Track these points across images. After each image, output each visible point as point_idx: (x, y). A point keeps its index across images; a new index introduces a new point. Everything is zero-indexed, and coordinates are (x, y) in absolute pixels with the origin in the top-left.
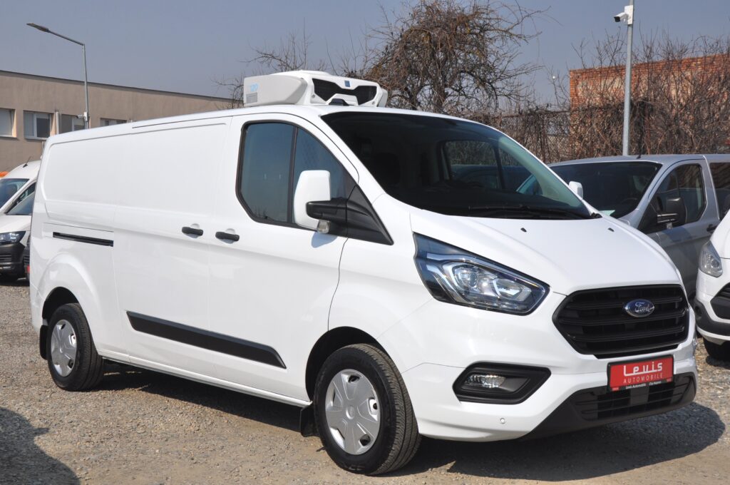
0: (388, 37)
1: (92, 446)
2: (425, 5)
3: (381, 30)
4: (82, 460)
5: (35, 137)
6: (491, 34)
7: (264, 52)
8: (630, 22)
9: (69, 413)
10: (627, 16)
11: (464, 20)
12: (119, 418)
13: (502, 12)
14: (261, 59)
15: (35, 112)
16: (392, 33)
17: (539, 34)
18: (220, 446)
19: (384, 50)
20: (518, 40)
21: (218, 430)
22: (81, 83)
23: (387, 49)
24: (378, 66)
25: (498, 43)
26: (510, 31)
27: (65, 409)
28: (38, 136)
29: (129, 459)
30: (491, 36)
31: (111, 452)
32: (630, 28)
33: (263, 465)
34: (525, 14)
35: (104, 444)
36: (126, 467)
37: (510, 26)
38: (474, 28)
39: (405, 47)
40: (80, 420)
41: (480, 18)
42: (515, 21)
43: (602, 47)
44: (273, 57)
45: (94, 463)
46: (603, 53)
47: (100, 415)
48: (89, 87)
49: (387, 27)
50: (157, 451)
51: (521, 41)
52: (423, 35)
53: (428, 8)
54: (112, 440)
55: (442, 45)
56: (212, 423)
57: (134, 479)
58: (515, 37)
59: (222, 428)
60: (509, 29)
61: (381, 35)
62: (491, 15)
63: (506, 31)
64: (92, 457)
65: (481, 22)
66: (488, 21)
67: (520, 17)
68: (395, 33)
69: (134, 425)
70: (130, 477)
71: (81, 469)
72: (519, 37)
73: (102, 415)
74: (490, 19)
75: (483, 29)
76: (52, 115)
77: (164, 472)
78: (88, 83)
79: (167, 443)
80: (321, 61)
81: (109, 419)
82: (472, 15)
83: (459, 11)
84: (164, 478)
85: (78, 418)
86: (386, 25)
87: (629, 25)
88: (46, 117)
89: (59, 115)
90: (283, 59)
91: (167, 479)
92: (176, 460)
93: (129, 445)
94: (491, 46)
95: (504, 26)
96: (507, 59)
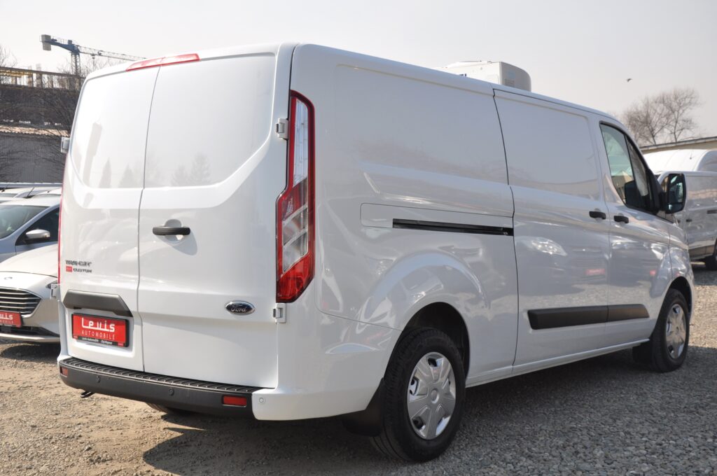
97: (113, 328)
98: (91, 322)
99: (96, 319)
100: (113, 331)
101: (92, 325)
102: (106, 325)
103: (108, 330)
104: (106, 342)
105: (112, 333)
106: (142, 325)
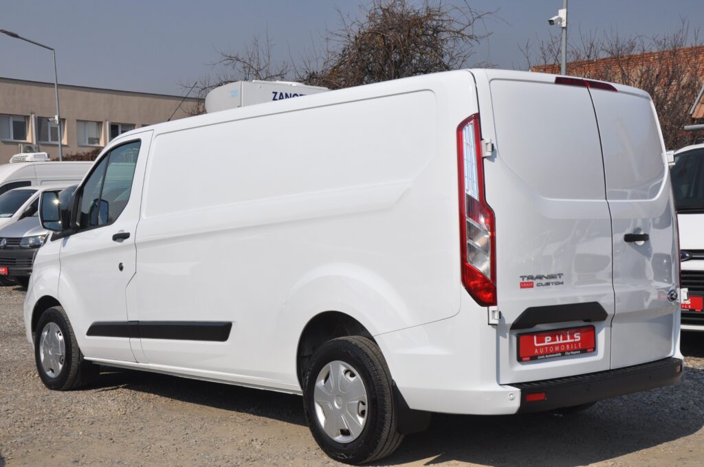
0: (345, 39)
1: (21, 431)
2: (381, 8)
3: (339, 33)
4: (9, 442)
5: (12, 139)
6: (444, 35)
7: (229, 55)
8: (564, 24)
9: (7, 402)
10: (561, 20)
11: (418, 22)
12: (54, 405)
13: (454, 14)
14: (226, 62)
15: (10, 115)
16: (349, 36)
17: (490, 34)
18: (139, 427)
19: (341, 52)
20: (470, 41)
21: (142, 414)
22: (52, 85)
23: (344, 51)
24: (335, 68)
25: (451, 44)
26: (462, 32)
27: (4, 399)
28: (15, 138)
29: (53, 440)
30: (443, 38)
31: (37, 435)
32: (564, 31)
33: (174, 442)
34: (475, 16)
35: (33, 429)
36: (48, 448)
37: (462, 27)
38: (427, 29)
39: (360, 50)
40: (16, 408)
41: (434, 20)
42: (466, 23)
43: (546, 47)
44: (238, 60)
45: (20, 445)
46: (548, 53)
47: (37, 404)
48: (59, 90)
49: (343, 30)
50: (81, 433)
51: (473, 42)
52: (378, 38)
53: (384, 10)
54: (42, 425)
55: (395, 47)
56: (139, 408)
57: (53, 457)
58: (467, 38)
59: (148, 412)
60: (461, 30)
61: (339, 38)
62: (445, 18)
63: (458, 32)
64: (19, 440)
65: (435, 23)
66: (441, 23)
67: (471, 19)
68: (351, 35)
69: (66, 411)
70: (50, 456)
71: (7, 451)
72: (471, 37)
73: (38, 404)
74: (442, 20)
75: (436, 30)
76: (28, 117)
77: (82, 451)
78: (58, 85)
79: (92, 426)
80: (284, 63)
81: (44, 406)
82: (425, 17)
83: (413, 14)
84: (81, 456)
85: (15, 406)
86: (343, 28)
87: (563, 28)
88: (22, 120)
89: (35, 117)
90: (247, 61)
91: (83, 456)
92: (96, 440)
93: (57, 428)
94: (445, 46)
95: (457, 27)
96: (461, 59)
97: (579, 337)
98: (546, 338)
99: (553, 333)
100: (579, 340)
101: (550, 340)
102: (568, 337)
103: (572, 341)
104: (572, 353)
105: (577, 343)
106: (611, 326)
